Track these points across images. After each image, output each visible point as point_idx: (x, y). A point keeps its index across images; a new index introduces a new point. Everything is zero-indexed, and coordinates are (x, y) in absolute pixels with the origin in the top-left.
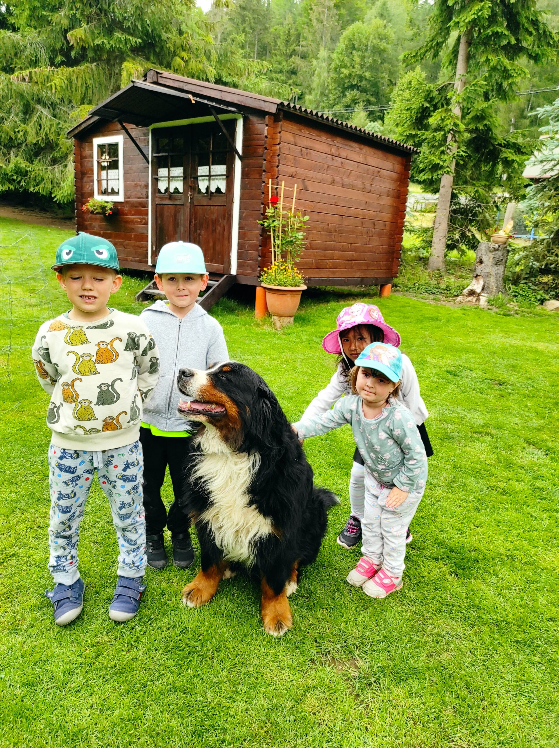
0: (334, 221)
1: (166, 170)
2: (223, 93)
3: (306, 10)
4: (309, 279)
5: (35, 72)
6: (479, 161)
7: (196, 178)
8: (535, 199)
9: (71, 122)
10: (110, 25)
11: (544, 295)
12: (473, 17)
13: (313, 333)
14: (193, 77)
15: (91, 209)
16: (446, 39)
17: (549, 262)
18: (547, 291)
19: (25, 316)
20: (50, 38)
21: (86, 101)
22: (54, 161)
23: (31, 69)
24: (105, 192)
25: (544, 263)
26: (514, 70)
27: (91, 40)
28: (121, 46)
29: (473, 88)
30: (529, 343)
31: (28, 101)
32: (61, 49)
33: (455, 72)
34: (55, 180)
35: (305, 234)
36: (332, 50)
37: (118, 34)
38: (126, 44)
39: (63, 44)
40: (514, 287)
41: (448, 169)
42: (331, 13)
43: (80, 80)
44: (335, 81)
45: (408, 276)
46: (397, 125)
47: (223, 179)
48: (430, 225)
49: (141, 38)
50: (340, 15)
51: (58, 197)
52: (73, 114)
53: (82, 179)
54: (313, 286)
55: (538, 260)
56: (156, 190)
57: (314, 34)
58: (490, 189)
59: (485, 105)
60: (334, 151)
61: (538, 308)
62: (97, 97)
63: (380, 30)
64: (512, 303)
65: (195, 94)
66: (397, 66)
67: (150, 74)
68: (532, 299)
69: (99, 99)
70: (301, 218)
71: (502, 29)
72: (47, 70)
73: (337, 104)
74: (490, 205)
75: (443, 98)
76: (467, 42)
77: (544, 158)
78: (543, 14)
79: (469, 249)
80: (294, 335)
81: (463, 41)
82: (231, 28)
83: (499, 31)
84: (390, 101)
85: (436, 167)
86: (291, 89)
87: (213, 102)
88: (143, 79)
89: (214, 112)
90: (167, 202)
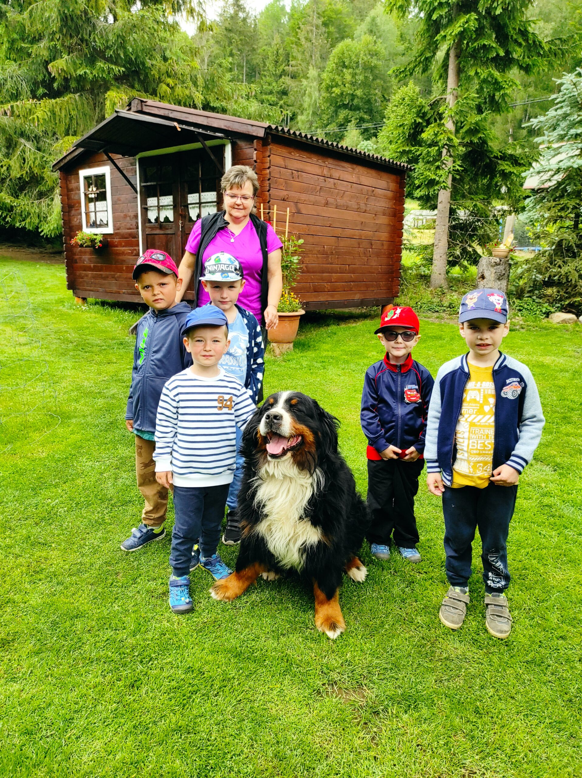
0: (329, 243)
1: (155, 199)
2: (209, 119)
3: (293, 29)
4: (307, 304)
5: (17, 106)
6: (476, 175)
7: (186, 206)
8: (534, 210)
9: (56, 155)
10: (92, 56)
11: (549, 308)
12: (459, 29)
13: (314, 359)
14: (179, 104)
15: (80, 242)
16: (435, 54)
17: (552, 274)
18: (552, 303)
19: (15, 356)
20: (31, 70)
21: (70, 132)
22: (41, 195)
23: (12, 103)
24: (94, 225)
25: (547, 275)
26: (506, 81)
27: (73, 70)
28: (104, 75)
29: (465, 101)
30: (535, 358)
31: (10, 135)
32: (43, 81)
33: (446, 86)
34: (42, 214)
35: (300, 258)
36: (323, 69)
37: (100, 64)
38: (109, 73)
39: (45, 76)
40: (518, 301)
41: (444, 184)
42: (320, 31)
43: (63, 112)
44: (326, 100)
45: (410, 295)
46: (391, 142)
47: (214, 206)
48: (431, 242)
49: (124, 66)
50: (329, 33)
51: (45, 231)
52: (57, 146)
53: (69, 212)
54: (312, 309)
55: (541, 273)
56: (146, 220)
57: (303, 53)
58: (489, 203)
59: (478, 118)
60: (326, 172)
61: (544, 321)
62: (82, 128)
63: (370, 46)
64: (517, 318)
65: (180, 122)
66: (390, 82)
67: (135, 103)
68: (538, 312)
69: (84, 129)
70: (295, 242)
71: (490, 40)
72: (29, 103)
73: (331, 123)
74: (490, 219)
75: (436, 113)
76: (456, 56)
77: (541, 169)
78: (532, 24)
79: (470, 264)
80: (294, 361)
81: (452, 54)
82: (218, 51)
83: (486, 43)
84: (385, 117)
85: (432, 183)
86: (282, 112)
87: (199, 128)
88: (128, 108)
89: (201, 139)
90: (158, 232)
